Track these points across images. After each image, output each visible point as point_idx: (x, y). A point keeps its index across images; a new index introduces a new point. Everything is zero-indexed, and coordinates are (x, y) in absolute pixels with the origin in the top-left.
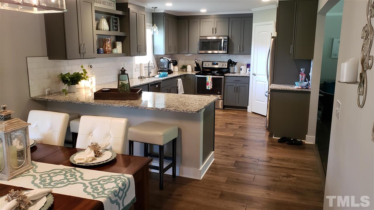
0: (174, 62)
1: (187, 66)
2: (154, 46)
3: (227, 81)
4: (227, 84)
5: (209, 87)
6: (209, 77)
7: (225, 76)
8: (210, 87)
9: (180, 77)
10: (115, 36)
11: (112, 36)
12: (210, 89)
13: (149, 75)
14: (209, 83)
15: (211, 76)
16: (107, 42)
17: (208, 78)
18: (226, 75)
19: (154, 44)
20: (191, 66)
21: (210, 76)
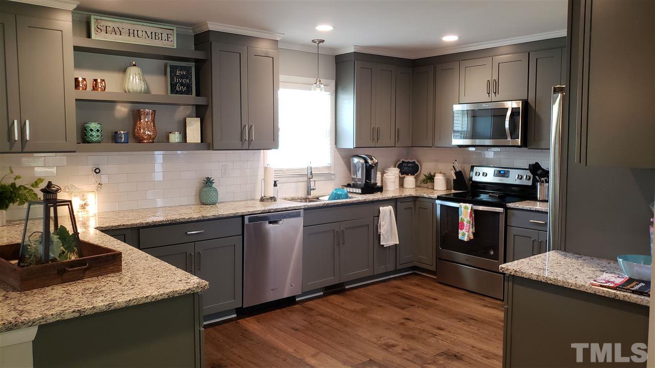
0: (410, 165)
1: (434, 176)
2: (339, 129)
3: (513, 221)
4: (512, 231)
5: (465, 234)
6: (466, 208)
7: (507, 209)
8: (467, 234)
9: (394, 201)
10: (193, 105)
11: (182, 107)
12: (466, 239)
13: (309, 193)
14: (465, 223)
15: (469, 206)
16: (142, 117)
17: (463, 209)
18: (510, 205)
19: (338, 124)
20: (445, 176)
21: (467, 205)
